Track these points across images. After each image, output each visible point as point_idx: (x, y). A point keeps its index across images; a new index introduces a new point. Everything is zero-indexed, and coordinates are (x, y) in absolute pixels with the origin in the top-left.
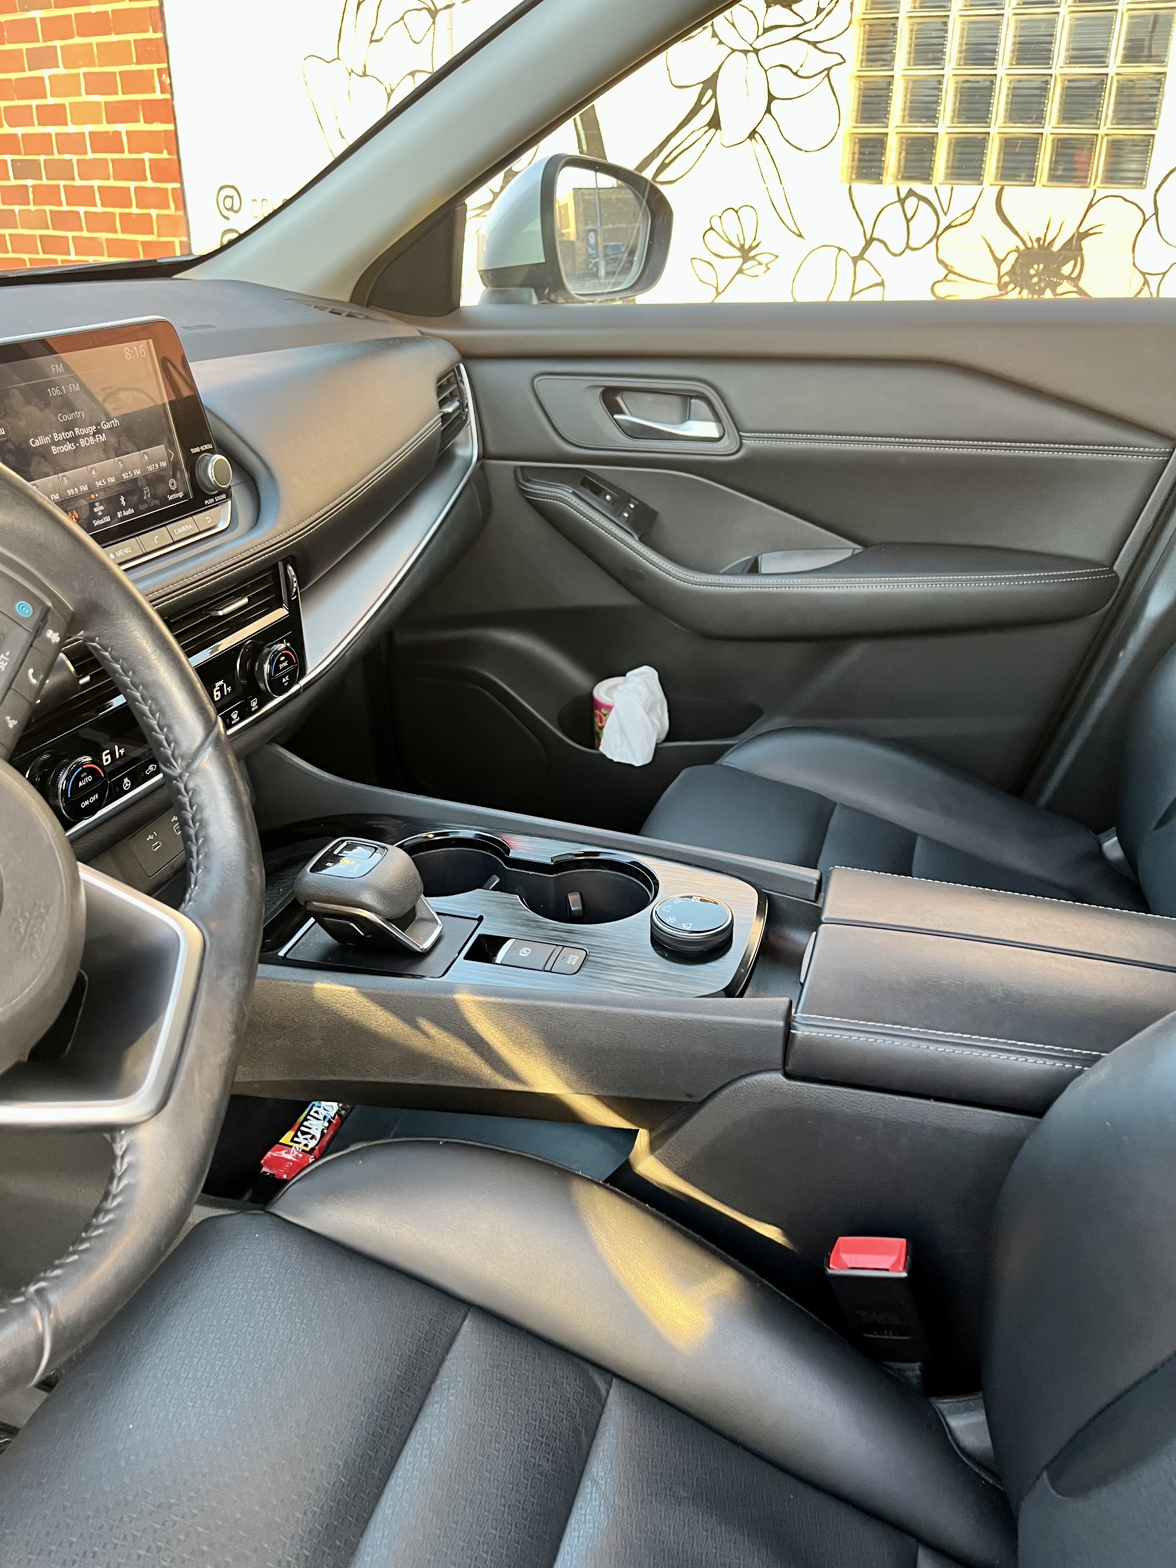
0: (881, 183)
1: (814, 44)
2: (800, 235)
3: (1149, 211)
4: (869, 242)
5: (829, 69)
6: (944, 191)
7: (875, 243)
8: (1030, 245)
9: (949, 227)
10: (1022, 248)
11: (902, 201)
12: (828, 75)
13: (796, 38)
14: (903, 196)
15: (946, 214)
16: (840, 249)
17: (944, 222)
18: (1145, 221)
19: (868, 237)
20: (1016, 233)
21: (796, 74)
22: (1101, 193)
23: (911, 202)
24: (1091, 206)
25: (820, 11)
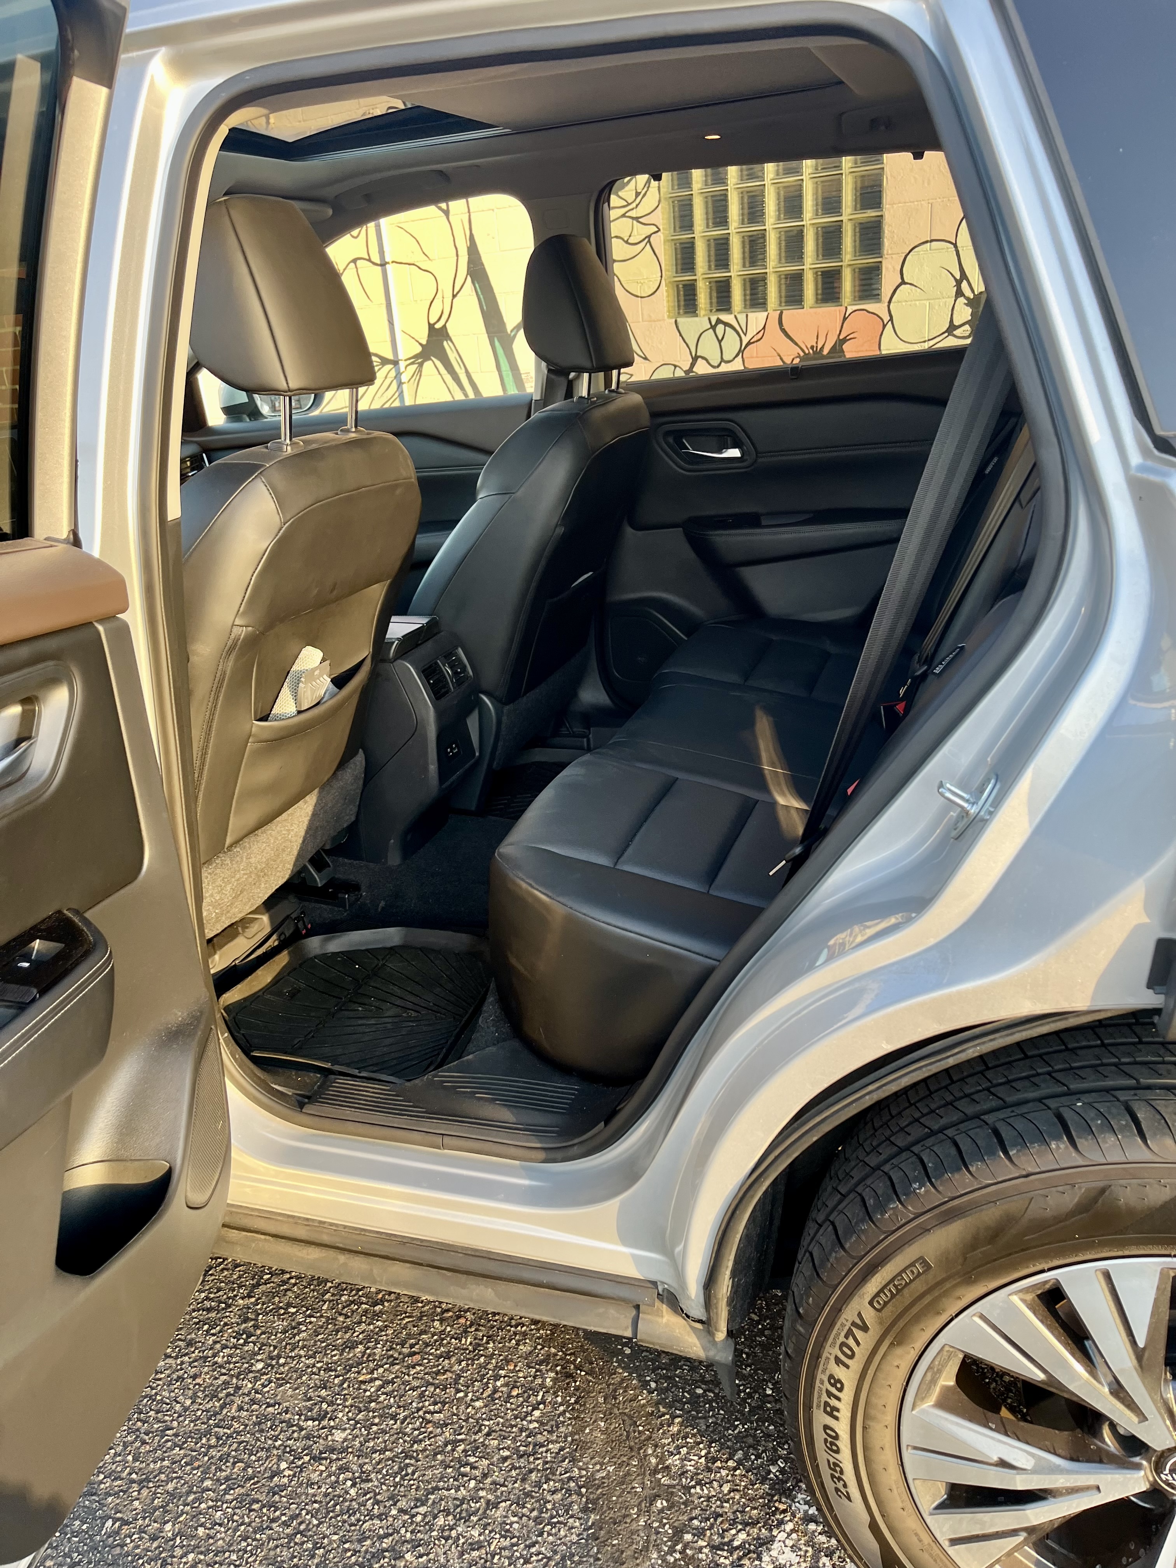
0: (697, 316)
1: (637, 219)
2: (646, 358)
3: (886, 318)
4: (695, 359)
5: (649, 237)
6: (742, 318)
7: (699, 359)
8: (807, 352)
9: (749, 343)
10: (802, 354)
11: (713, 328)
12: (649, 241)
13: (624, 216)
14: (713, 323)
15: (745, 335)
16: (675, 366)
17: (745, 341)
18: (884, 326)
19: (694, 354)
20: (796, 344)
21: (627, 242)
22: (850, 310)
23: (720, 328)
24: (845, 319)
25: (637, 194)
